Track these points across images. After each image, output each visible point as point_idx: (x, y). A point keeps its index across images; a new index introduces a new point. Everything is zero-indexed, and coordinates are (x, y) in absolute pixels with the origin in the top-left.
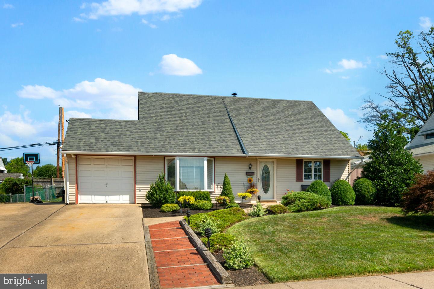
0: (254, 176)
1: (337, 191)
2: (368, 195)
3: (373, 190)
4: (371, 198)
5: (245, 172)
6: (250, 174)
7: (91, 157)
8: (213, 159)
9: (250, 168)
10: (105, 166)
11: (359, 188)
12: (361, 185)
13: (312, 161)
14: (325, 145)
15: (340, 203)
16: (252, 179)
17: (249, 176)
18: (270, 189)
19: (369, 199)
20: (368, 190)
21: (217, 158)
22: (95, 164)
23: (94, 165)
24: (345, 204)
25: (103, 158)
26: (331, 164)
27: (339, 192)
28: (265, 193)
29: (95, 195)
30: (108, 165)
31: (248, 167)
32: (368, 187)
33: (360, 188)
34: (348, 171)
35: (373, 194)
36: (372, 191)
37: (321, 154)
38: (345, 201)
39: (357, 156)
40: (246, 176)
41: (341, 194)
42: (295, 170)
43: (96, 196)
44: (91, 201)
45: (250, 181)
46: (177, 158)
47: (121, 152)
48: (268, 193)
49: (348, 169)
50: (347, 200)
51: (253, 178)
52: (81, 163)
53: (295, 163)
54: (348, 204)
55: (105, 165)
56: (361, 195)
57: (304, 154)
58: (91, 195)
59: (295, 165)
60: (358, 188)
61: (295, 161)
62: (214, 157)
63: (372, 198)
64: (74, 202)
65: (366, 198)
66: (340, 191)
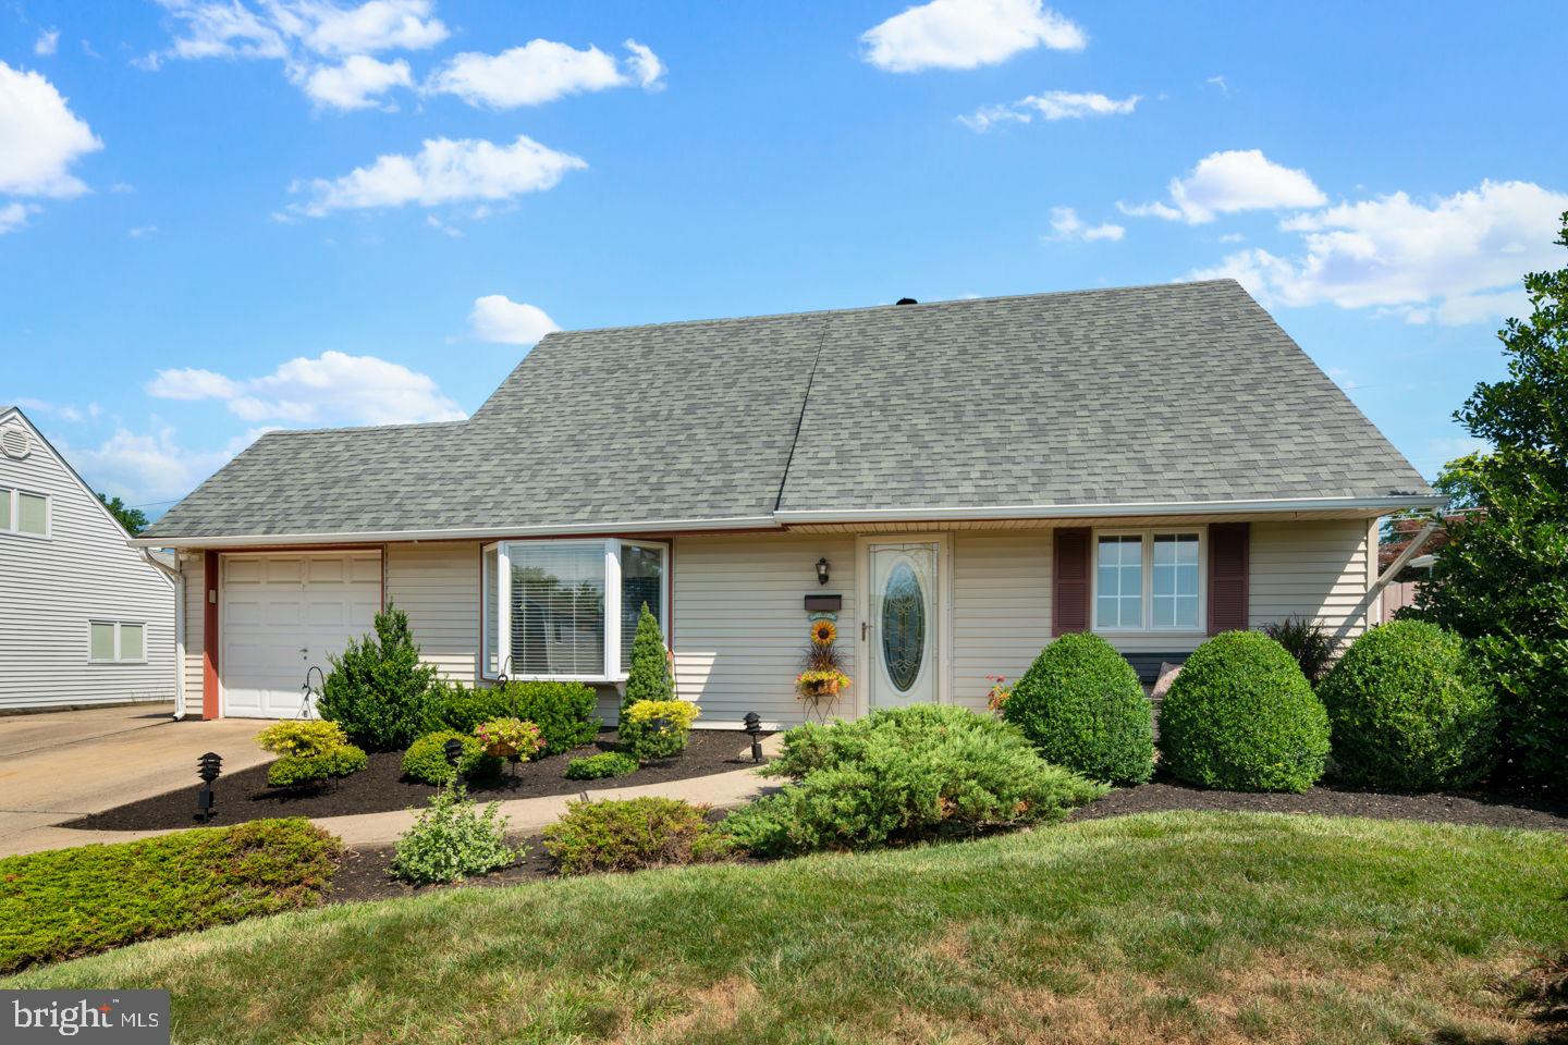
0: (844, 614)
1: (1194, 702)
2: (1426, 731)
3: (1464, 698)
4: (1442, 752)
5: (802, 595)
6: (823, 604)
7: (259, 558)
8: (664, 547)
9: (824, 579)
10: (301, 586)
11: (1359, 681)
12: (1377, 662)
13: (1143, 535)
14: (1221, 446)
15: (1210, 776)
16: (831, 626)
17: (819, 615)
18: (921, 671)
19: (1429, 758)
20: (1426, 701)
21: (680, 537)
22: (271, 580)
23: (269, 583)
24: (1241, 782)
25: (295, 558)
26: (1253, 546)
27: (1205, 705)
28: (900, 692)
29: (270, 689)
30: (311, 582)
31: (815, 576)
32: (1428, 676)
33: (1366, 683)
34: (1361, 579)
35: (1460, 726)
36: (1452, 708)
37: (1173, 492)
38: (1242, 766)
39: (1400, 490)
40: (805, 614)
41: (1217, 723)
42: (1048, 581)
43: (275, 694)
44: (259, 709)
45: (824, 634)
46: (500, 545)
47: (311, 532)
48: (911, 690)
49: (1361, 568)
50: (1250, 758)
51: (838, 624)
52: (231, 580)
53: (1050, 549)
54: (1265, 784)
55: (300, 582)
56: (1368, 726)
57: (1072, 500)
58: (260, 689)
59: (1049, 559)
60: (1352, 682)
61: (1050, 539)
62: (669, 538)
63: (1456, 753)
64: (200, 711)
65: (1409, 751)
66: (1211, 701)
